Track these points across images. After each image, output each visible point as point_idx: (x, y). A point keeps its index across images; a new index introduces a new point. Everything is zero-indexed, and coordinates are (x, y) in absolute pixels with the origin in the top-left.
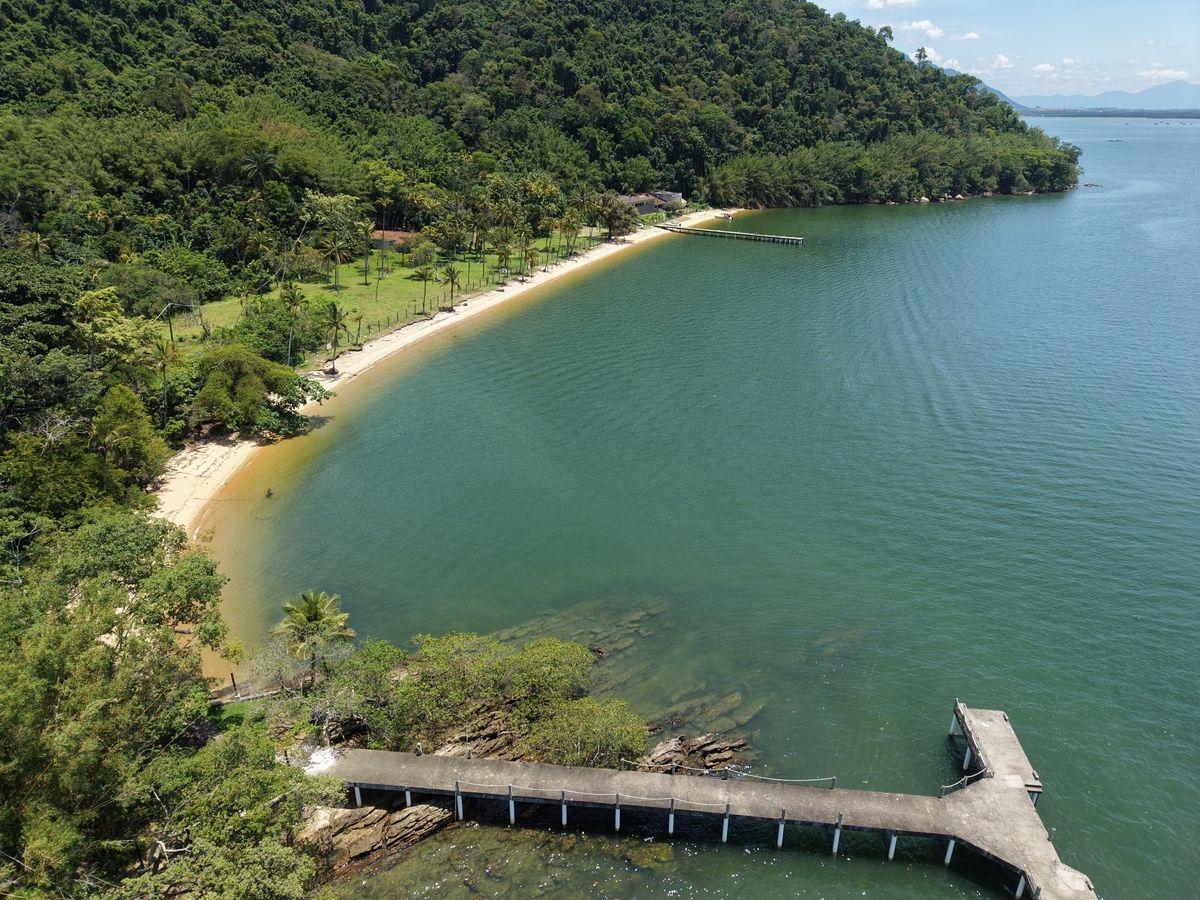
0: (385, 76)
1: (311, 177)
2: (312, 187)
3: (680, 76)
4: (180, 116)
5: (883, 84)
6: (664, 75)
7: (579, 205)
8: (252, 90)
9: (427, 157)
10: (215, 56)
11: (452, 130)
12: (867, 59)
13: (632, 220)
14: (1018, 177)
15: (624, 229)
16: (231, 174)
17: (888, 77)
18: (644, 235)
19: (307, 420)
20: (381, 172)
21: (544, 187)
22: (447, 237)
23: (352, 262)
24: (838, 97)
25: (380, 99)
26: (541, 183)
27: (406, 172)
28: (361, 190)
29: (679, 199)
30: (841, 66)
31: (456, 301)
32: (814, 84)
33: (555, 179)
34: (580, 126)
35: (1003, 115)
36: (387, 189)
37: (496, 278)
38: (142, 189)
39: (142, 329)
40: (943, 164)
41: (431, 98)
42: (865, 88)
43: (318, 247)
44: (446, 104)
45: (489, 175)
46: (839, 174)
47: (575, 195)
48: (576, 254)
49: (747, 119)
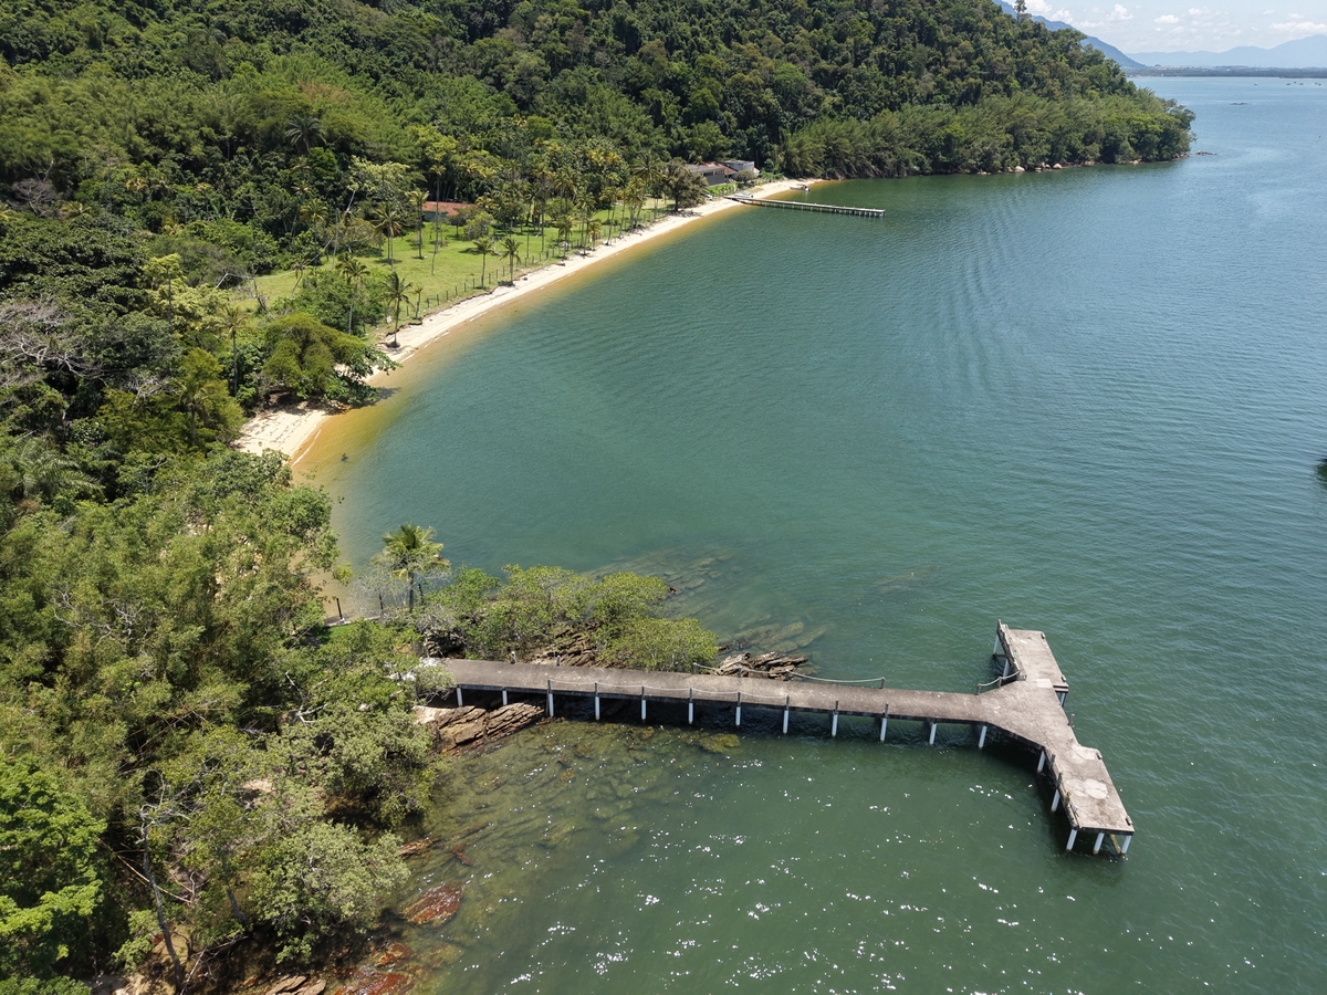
0: (431, 32)
1: (357, 144)
2: (359, 154)
3: (753, 32)
4: (216, 77)
5: (977, 41)
6: (735, 30)
7: (644, 174)
8: (288, 47)
9: (479, 122)
10: (246, 10)
11: (504, 92)
12: (959, 11)
13: (701, 190)
14: (1123, 144)
15: (692, 201)
16: (272, 141)
17: (982, 33)
18: (714, 207)
19: (375, 390)
20: (431, 138)
21: (606, 155)
22: (503, 208)
23: (404, 235)
24: (926, 55)
25: (426, 58)
26: (601, 150)
27: (456, 138)
28: (410, 157)
29: (751, 168)
30: (931, 20)
31: (515, 275)
32: (901, 40)
33: (617, 146)
34: (643, 88)
35: (1108, 75)
36: (438, 157)
37: (557, 252)
38: (181, 156)
39: (207, 297)
40: (1041, 130)
41: (480, 57)
42: (956, 44)
43: (368, 217)
44: (496, 63)
45: (546, 142)
46: (926, 141)
47: (638, 161)
48: (640, 227)
49: (826, 80)
